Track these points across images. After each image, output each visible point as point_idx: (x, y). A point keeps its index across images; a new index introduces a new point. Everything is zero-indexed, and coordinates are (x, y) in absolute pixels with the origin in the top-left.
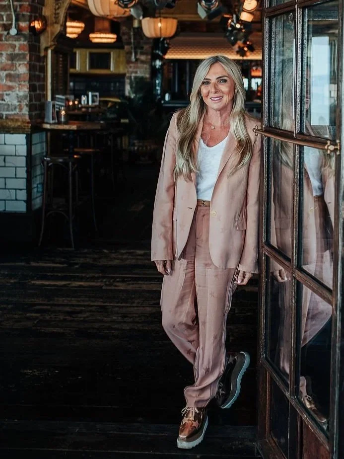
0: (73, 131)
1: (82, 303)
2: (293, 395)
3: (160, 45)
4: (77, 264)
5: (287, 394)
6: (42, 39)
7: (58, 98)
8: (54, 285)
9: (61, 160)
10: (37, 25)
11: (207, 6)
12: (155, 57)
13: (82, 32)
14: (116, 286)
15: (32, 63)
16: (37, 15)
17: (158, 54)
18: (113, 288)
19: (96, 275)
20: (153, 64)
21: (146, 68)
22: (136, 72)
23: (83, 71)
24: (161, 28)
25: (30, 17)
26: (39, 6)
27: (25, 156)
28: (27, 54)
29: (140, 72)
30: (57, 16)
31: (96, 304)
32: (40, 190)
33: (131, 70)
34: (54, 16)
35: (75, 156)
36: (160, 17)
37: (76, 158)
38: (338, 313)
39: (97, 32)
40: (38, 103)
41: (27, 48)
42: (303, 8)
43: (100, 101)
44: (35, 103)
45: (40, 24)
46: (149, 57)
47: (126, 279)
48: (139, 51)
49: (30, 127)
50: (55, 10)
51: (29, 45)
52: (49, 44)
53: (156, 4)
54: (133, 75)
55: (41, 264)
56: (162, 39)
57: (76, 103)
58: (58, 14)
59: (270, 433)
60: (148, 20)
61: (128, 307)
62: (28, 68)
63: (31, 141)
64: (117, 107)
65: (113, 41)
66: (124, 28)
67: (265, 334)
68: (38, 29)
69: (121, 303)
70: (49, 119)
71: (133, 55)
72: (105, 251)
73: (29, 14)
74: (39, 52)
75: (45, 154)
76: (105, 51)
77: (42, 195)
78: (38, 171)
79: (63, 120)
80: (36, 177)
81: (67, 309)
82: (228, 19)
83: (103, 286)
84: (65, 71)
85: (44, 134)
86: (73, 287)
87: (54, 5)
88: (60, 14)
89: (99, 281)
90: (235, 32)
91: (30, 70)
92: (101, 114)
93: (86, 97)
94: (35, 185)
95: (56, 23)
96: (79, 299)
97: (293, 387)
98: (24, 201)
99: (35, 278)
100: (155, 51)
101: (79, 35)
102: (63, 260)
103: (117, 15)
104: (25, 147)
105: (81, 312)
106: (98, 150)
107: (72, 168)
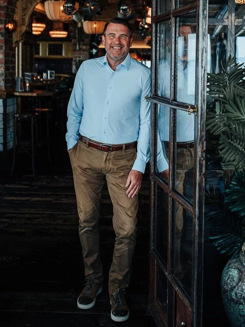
0: (34, 97)
1: (38, 212)
2: (170, 274)
3: (96, 39)
4: (36, 186)
5: (166, 274)
6: (14, 35)
7: (27, 75)
8: (20, 200)
9: (26, 117)
10: (10, 26)
11: (124, 14)
12: (92, 47)
13: (44, 30)
14: (61, 200)
15: (7, 52)
16: (10, 19)
17: (94, 45)
18: (59, 202)
19: (49, 193)
20: (91, 51)
21: (86, 55)
22: (80, 57)
23: (44, 57)
24: (95, 28)
25: (6, 21)
26: (11, 14)
27: (2, 114)
28: (3, 46)
29: (83, 57)
30: (23, 20)
31: (47, 213)
32: (12, 136)
33: (76, 56)
34: (21, 20)
35: (36, 114)
36: (95, 20)
37: (36, 115)
38: (196, 220)
39: (55, 30)
40: (11, 78)
41: (3, 42)
42: (176, 17)
43: (55, 77)
44: (9, 78)
45: (12, 26)
46: (88, 47)
47: (68, 196)
48: (81, 43)
49: (5, 94)
50: (22, 16)
51: (5, 39)
52: (19, 39)
53: (90, 12)
54: (78, 59)
55: (12, 186)
56: (97, 35)
57: (39, 77)
58: (24, 19)
59: (157, 300)
60: (87, 23)
61: (68, 214)
62: (4, 55)
63: (6, 104)
64: (67, 80)
65: (65, 36)
66: (71, 28)
67: (153, 233)
68: (11, 29)
69: (64, 212)
70: (18, 89)
71: (78, 45)
72: (55, 177)
73: (4, 19)
74: (12, 44)
75: (15, 112)
76: (59, 43)
77: (14, 140)
78: (11, 124)
79: (27, 89)
80: (10, 127)
81: (27, 216)
82: (140, 22)
83: (52, 201)
84: (32, 56)
85: (15, 99)
86: (33, 201)
87: (22, 13)
88: (26, 19)
89: (50, 197)
90: (145, 30)
91: (5, 56)
92: (56, 85)
93: (46, 74)
94: (9, 133)
95: (23, 25)
96: (36, 209)
97: (170, 269)
98: (2, 144)
99: (8, 195)
100: (92, 43)
101: (42, 32)
102: (27, 183)
103: (65, 19)
104: (3, 107)
105: (36, 218)
106: (52, 109)
107: (34, 121)
